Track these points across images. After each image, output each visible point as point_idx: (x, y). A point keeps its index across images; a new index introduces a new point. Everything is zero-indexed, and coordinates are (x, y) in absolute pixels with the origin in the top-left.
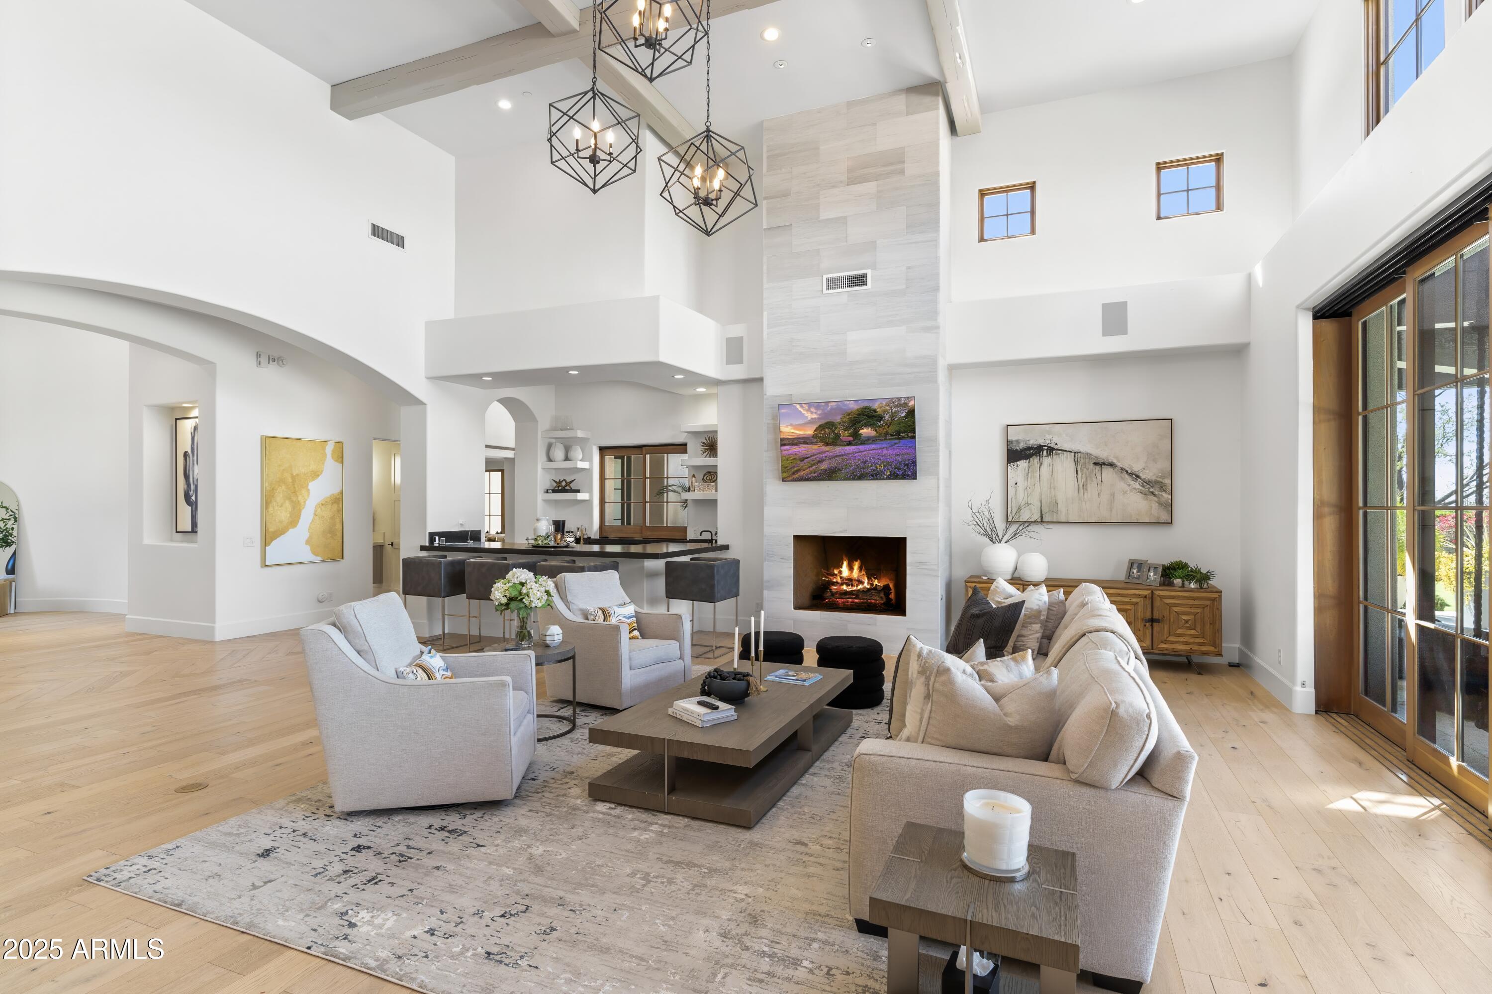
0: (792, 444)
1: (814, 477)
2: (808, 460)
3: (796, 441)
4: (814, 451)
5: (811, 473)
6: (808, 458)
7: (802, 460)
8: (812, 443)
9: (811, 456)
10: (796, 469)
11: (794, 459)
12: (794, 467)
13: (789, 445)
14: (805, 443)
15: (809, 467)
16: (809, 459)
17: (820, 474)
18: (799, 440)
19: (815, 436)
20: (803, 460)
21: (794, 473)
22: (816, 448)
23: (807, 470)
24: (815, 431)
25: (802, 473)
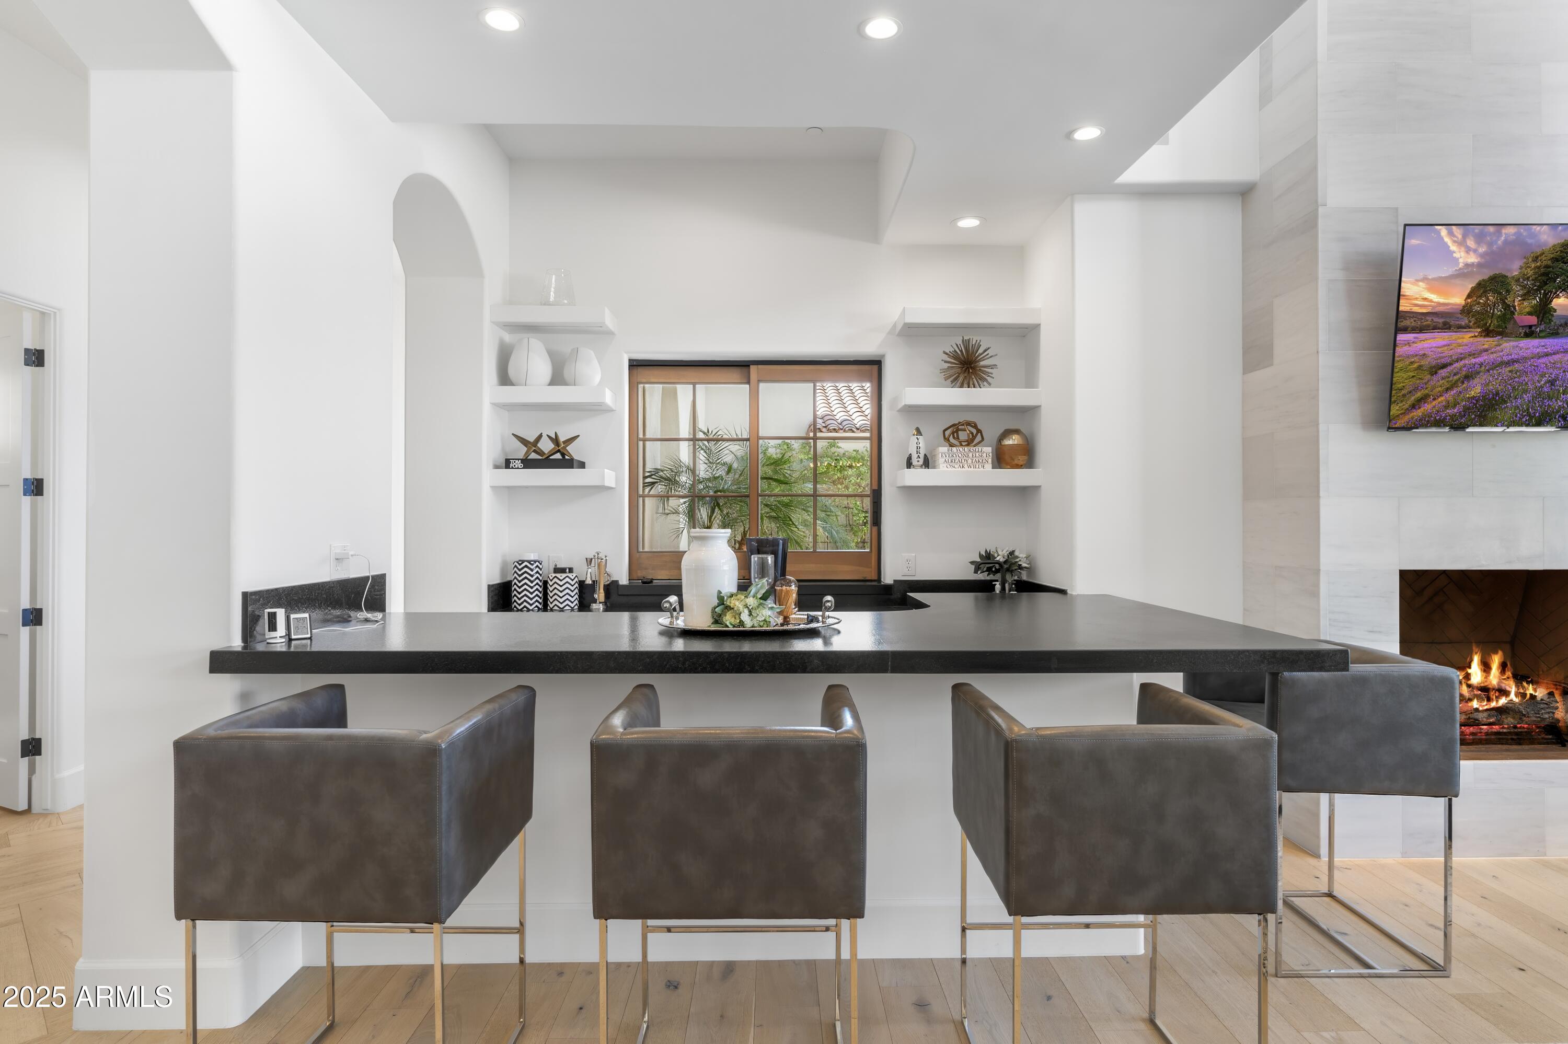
0: (1421, 330)
1: (1452, 417)
2: (1443, 373)
3: (1429, 321)
4: (1460, 350)
5: (1446, 407)
6: (1444, 366)
7: (1434, 370)
8: (1460, 327)
9: (1451, 364)
10: (1419, 395)
11: (1420, 367)
12: (1416, 389)
13: (1414, 330)
14: (1446, 327)
15: (1447, 390)
16: (1449, 369)
17: (1467, 410)
18: (1436, 320)
19: (1466, 310)
20: (1436, 373)
21: (1414, 407)
22: (1466, 339)
23: (1442, 398)
24: (1469, 296)
25: (1427, 407)
